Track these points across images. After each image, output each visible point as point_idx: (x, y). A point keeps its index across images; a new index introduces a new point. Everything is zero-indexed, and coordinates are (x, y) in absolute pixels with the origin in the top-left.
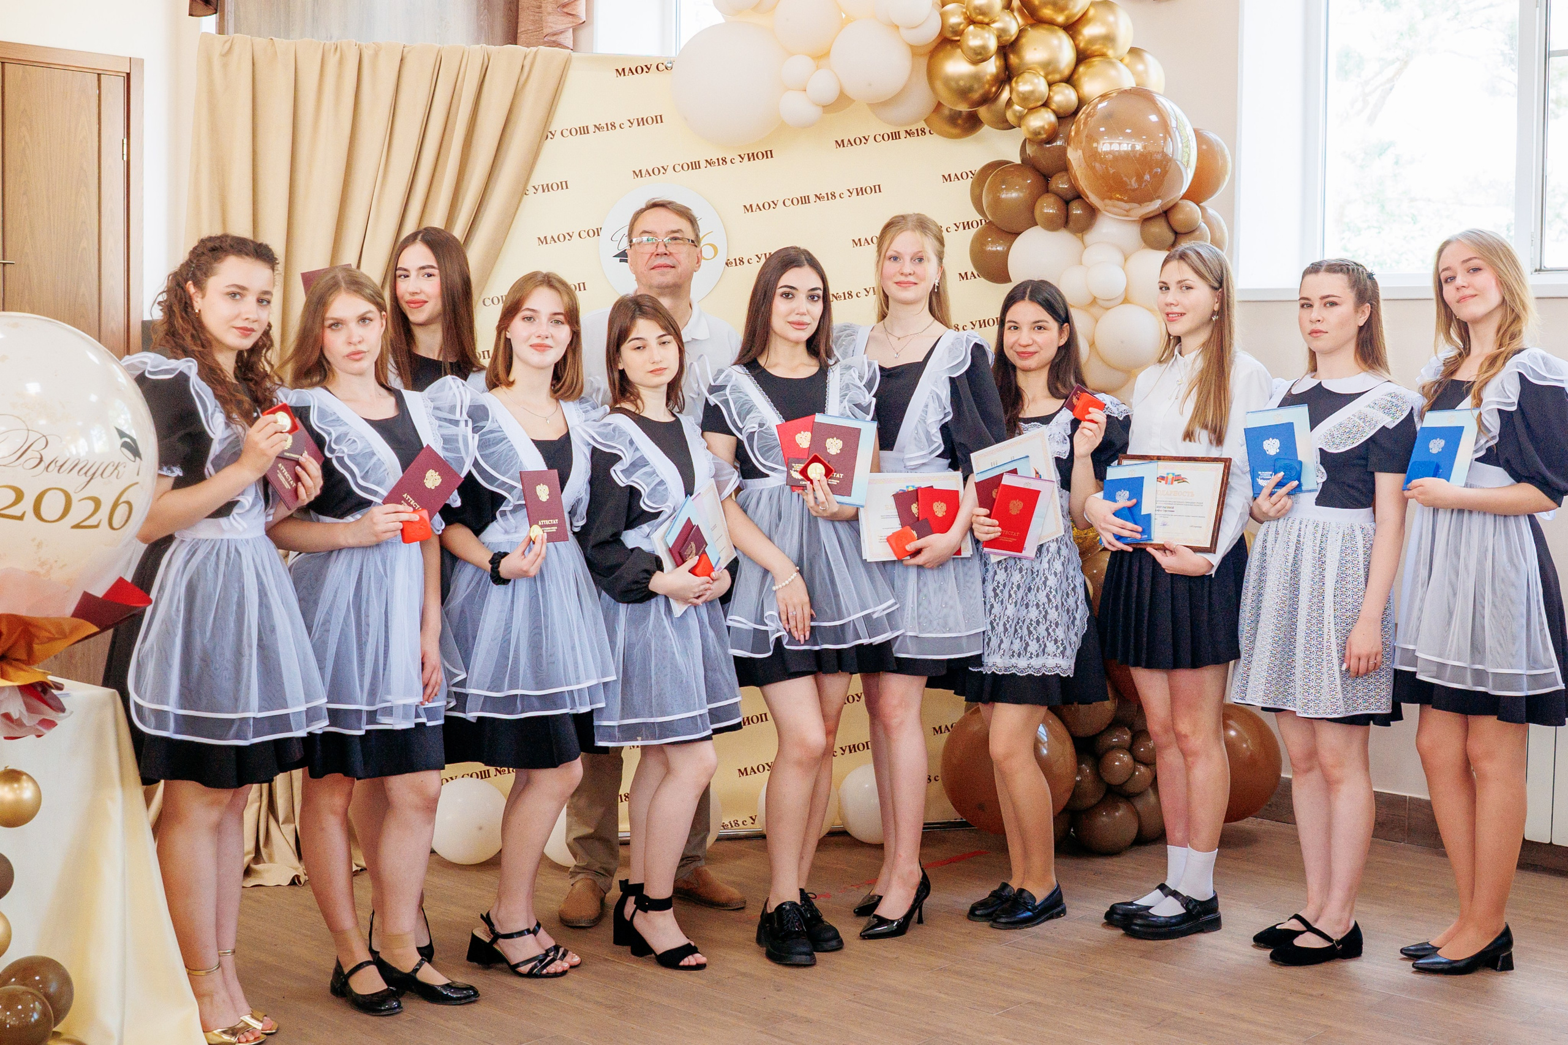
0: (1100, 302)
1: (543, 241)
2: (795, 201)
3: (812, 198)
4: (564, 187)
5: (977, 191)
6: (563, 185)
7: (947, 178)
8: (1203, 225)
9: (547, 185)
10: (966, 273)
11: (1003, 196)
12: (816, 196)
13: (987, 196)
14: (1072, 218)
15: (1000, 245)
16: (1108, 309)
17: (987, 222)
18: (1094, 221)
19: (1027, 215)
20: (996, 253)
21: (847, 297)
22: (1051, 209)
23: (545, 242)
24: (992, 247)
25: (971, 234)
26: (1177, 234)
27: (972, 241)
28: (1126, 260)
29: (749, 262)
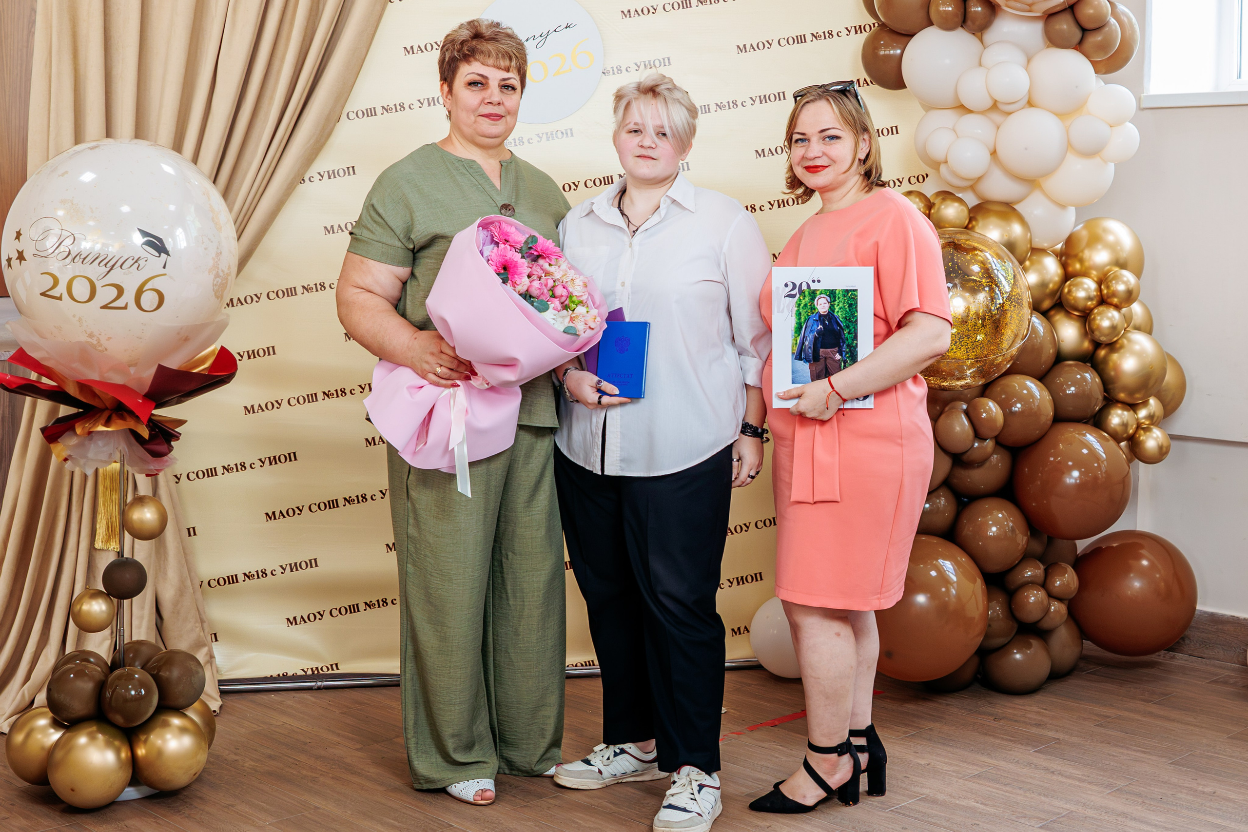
0: (1000, 106)
1: (409, 51)
2: (675, 6)
3: (694, 3)
8: (1113, 21)
14: (969, 15)
15: (894, 48)
16: (1009, 113)
17: (878, 24)
18: (994, 20)
19: (922, 14)
20: (889, 56)
21: (731, 107)
22: (948, 6)
23: (411, 52)
24: (885, 51)
25: (863, 37)
26: (1084, 31)
27: (864, 45)
28: (1029, 61)
29: (627, 70)
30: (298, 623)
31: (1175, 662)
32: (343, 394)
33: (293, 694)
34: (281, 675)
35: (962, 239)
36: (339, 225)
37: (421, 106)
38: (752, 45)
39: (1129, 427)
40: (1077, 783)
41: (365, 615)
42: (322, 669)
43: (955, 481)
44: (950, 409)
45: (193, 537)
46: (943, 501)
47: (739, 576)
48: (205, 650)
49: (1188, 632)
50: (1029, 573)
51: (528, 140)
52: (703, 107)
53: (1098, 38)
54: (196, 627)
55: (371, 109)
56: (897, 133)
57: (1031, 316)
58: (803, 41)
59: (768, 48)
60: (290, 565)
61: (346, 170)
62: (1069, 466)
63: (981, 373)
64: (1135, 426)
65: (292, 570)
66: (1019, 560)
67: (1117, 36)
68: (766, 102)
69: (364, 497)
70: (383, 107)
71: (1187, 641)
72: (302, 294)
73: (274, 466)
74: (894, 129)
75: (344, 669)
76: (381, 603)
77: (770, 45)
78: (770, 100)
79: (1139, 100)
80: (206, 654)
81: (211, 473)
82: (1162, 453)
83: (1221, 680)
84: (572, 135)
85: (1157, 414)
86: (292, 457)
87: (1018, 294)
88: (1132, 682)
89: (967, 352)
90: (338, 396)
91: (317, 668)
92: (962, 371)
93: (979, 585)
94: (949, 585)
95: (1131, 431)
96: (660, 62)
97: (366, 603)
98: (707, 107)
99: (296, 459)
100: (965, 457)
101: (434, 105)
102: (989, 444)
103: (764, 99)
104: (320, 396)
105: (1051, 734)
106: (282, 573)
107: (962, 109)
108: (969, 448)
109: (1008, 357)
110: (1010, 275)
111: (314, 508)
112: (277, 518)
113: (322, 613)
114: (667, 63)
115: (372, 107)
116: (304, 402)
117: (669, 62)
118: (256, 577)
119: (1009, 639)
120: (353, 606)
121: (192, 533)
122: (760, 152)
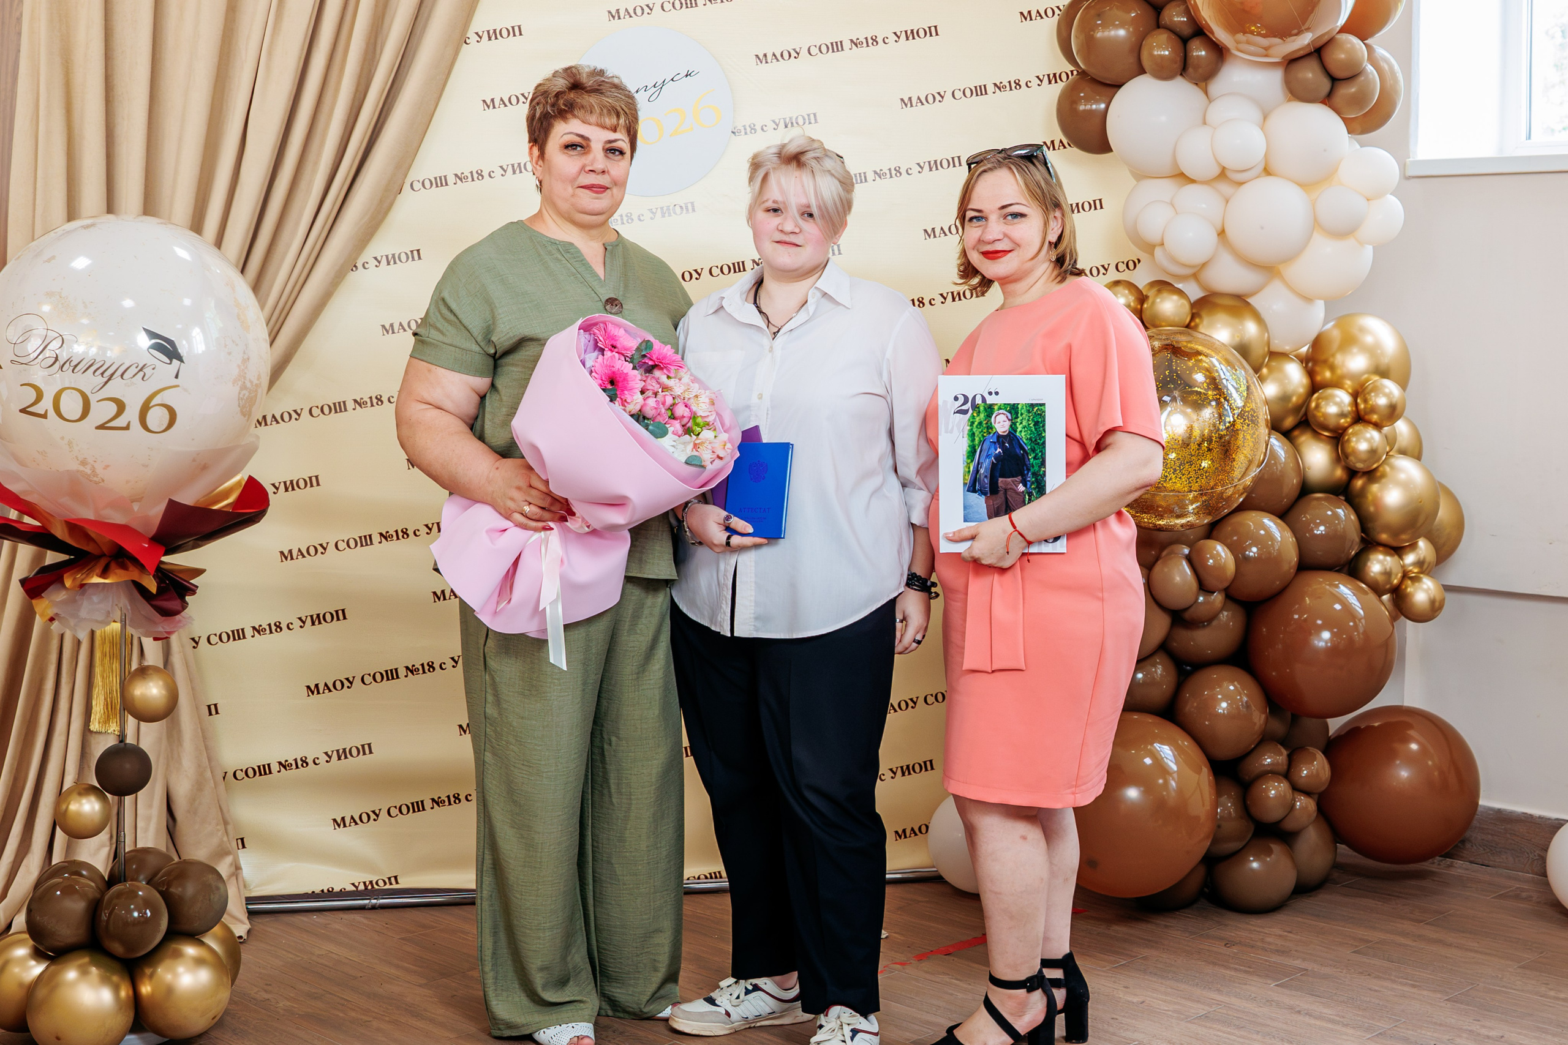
0: (1229, 174)
1: (490, 104)
2: (824, 49)
3: (847, 44)
4: (517, 33)
5: (1065, 34)
6: (515, 31)
7: (1026, 16)
8: (1370, 68)
9: (495, 31)
10: (1052, 142)
11: (1099, 35)
12: (852, 41)
13: (1076, 37)
14: (1190, 61)
15: (1097, 102)
16: (1241, 184)
17: (1078, 71)
18: (1222, 66)
19: (1132, 59)
20: (1091, 111)
21: (893, 175)
22: (1164, 49)
23: (491, 107)
24: (1085, 105)
25: (1058, 87)
26: (1334, 80)
27: (1060, 97)
28: (1265, 117)
29: (762, 129)
30: (347, 825)
31: (1453, 872)
32: (405, 536)
33: (341, 915)
34: (326, 891)
35: (1182, 341)
36: (401, 323)
37: (504, 173)
38: (919, 98)
39: (1393, 577)
40: (1330, 1026)
41: (432, 814)
42: (377, 883)
43: (1175, 644)
44: (1167, 555)
45: (215, 717)
46: (1159, 670)
47: (904, 764)
48: (229, 859)
49: (1468, 834)
50: (1269, 760)
51: (639, 216)
52: (858, 175)
53: (1352, 89)
54: (218, 830)
55: (440, 178)
56: (1101, 208)
57: (1269, 438)
58: (984, 93)
59: (940, 101)
60: (338, 751)
61: (409, 254)
62: (1318, 624)
63: (1207, 508)
64: (1400, 575)
65: (339, 759)
66: (1256, 742)
67: (1375, 86)
68: (937, 169)
69: (431, 666)
70: (456, 175)
71: (1468, 845)
72: (354, 409)
73: (317, 626)
74: (1098, 203)
75: (405, 883)
76: (452, 799)
77: (942, 97)
78: (942, 166)
79: (1403, 167)
80: (231, 865)
81: (238, 635)
82: (1434, 610)
83: (1511, 894)
84: (694, 210)
85: (1428, 559)
86: (340, 615)
87: (1252, 409)
88: (1398, 897)
89: (1190, 483)
90: (398, 538)
91: (371, 882)
92: (1183, 507)
93: (1205, 776)
94: (1167, 776)
95: (1395, 582)
96: (804, 119)
97: (433, 800)
98: (862, 175)
99: (345, 618)
100: (1187, 615)
101: (521, 172)
102: (1217, 598)
103: (935, 165)
104: (376, 538)
105: (1298, 963)
106: (327, 761)
107: (1182, 177)
108: (1192, 603)
109: (1241, 488)
110: (1242, 386)
111: (368, 679)
112: (321, 692)
113: (377, 812)
114: (813, 121)
115: (442, 174)
116: (356, 545)
117: (816, 119)
118: (294, 766)
119: (1244, 843)
120: (417, 803)
121: (213, 712)
122: (929, 231)
